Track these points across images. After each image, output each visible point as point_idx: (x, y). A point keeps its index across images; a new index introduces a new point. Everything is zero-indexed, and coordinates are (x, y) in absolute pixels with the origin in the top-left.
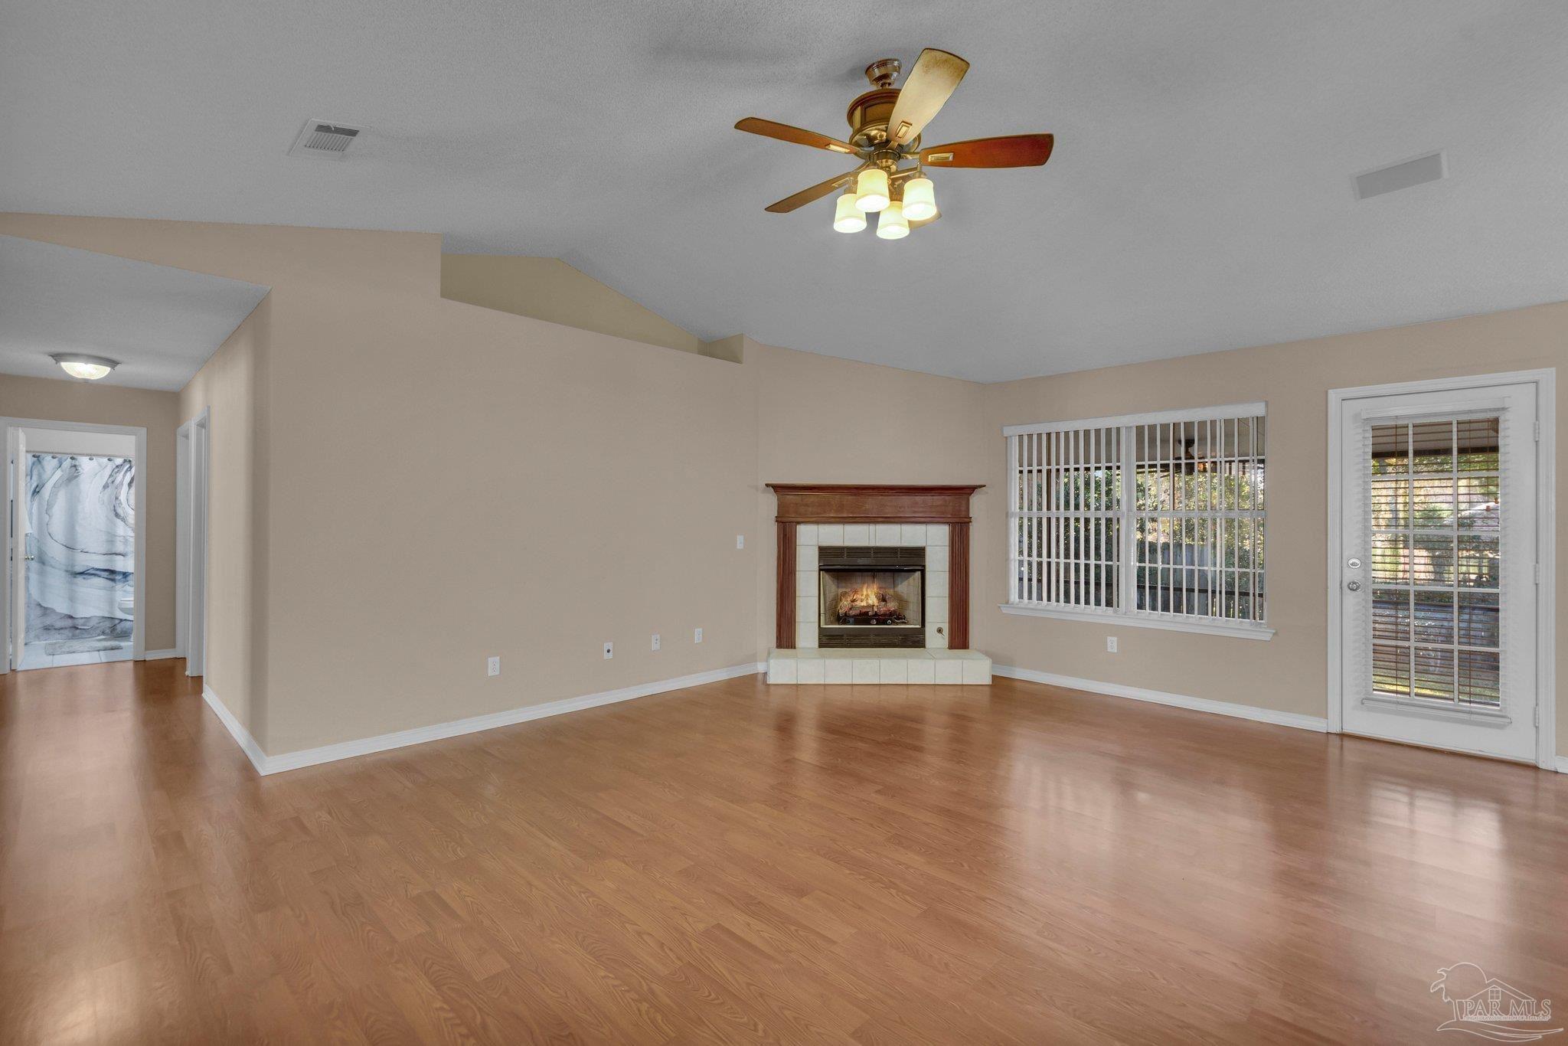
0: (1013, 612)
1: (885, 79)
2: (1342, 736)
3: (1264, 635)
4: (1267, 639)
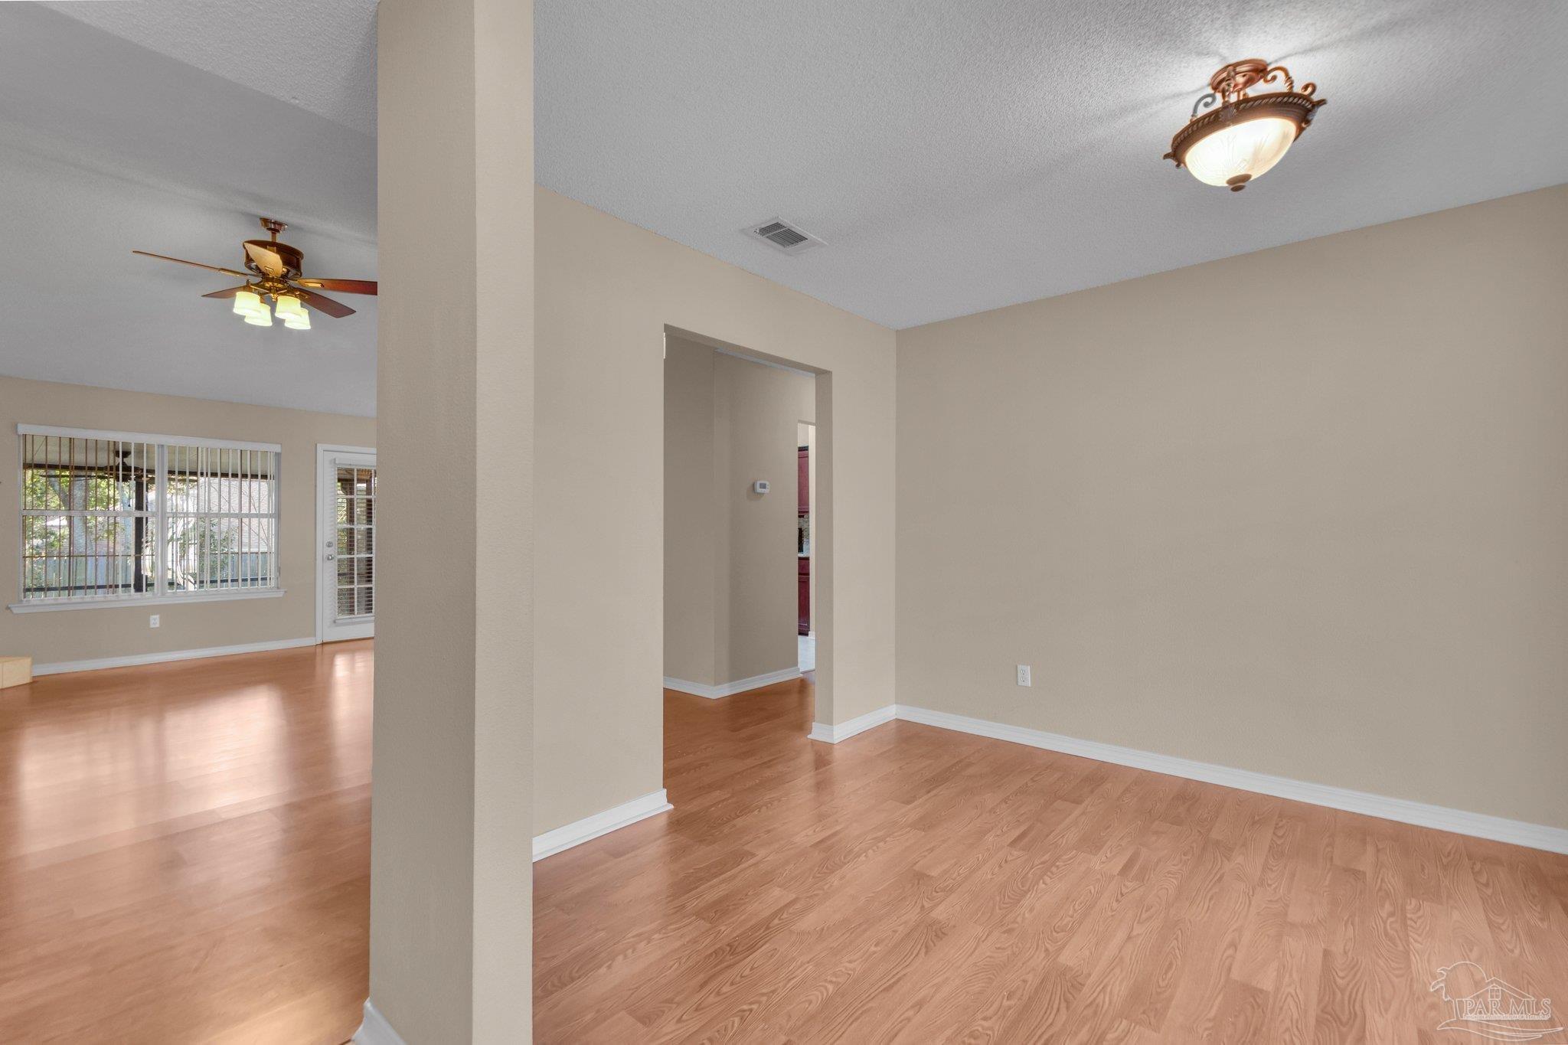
1: (274, 231)
2: (323, 644)
3: (280, 594)
4: (281, 596)
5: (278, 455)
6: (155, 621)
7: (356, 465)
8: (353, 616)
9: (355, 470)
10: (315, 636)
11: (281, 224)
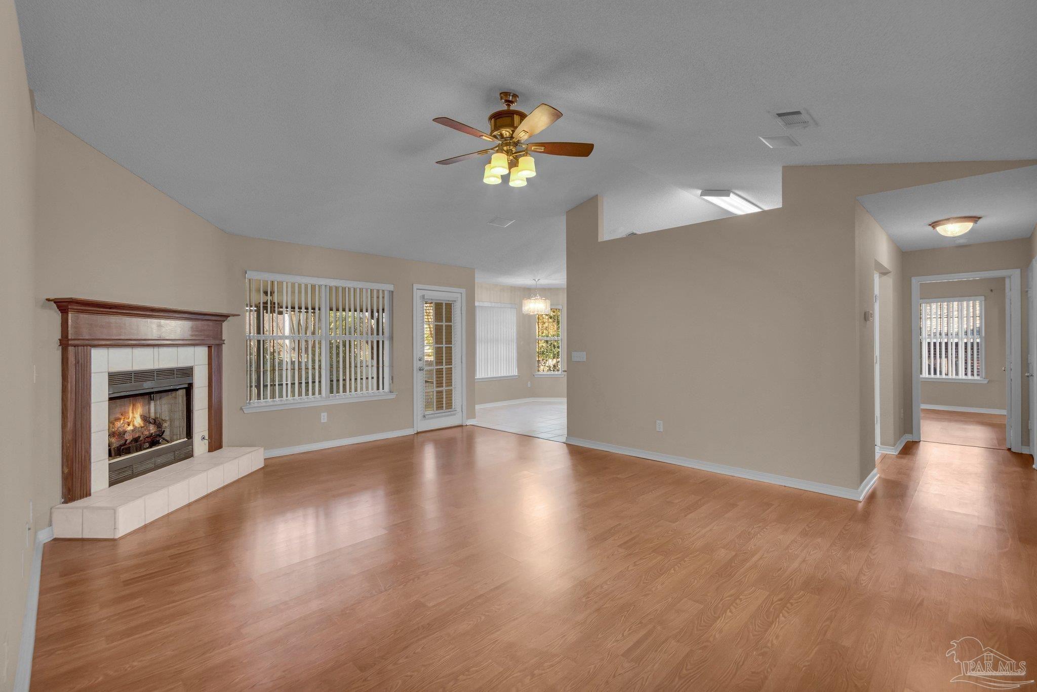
0: (254, 410)
1: (509, 102)
2: (418, 433)
3: (392, 396)
4: (394, 397)
5: (391, 293)
6: (324, 417)
7: (445, 300)
8: (441, 411)
9: (444, 304)
10: (413, 427)
11: (515, 96)
